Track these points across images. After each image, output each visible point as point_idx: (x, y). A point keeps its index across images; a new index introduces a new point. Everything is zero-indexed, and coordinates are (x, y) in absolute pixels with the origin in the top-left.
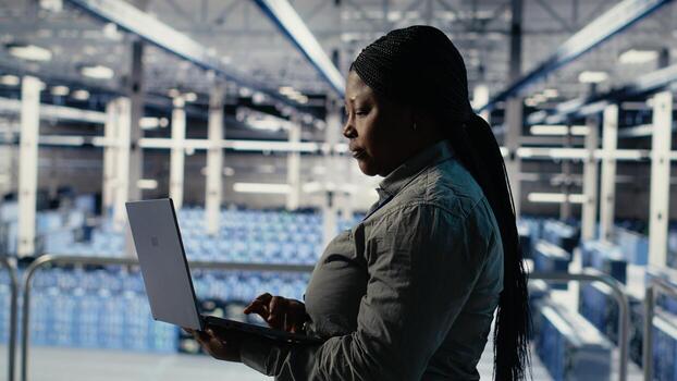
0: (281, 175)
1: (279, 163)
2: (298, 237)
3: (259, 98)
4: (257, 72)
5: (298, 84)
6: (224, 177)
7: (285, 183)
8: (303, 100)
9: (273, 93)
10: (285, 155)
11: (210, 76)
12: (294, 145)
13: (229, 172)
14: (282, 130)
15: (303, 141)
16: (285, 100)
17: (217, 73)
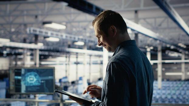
0: (179, 70)
1: (178, 66)
2: (186, 89)
3: (172, 47)
4: (171, 39)
5: (183, 42)
6: (163, 71)
7: (181, 72)
8: (185, 47)
9: (176, 46)
10: (181, 63)
11: (158, 42)
12: (183, 61)
13: (164, 69)
14: (179, 56)
15: (186, 59)
16: (180, 47)
17: (160, 41)
